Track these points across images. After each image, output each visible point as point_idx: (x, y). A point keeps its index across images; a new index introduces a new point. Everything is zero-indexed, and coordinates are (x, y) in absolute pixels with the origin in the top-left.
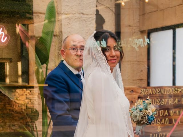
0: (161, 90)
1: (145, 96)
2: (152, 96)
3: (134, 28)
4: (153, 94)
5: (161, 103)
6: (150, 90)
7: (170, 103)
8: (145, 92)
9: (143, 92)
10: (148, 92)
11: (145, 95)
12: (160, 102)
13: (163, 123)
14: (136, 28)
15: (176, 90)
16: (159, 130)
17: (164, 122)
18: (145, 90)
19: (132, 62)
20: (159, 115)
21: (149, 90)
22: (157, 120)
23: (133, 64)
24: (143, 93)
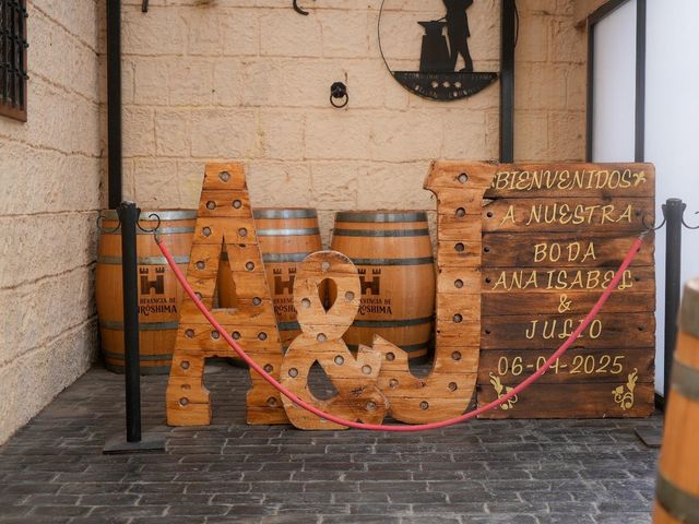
0: (572, 175)
1: (516, 194)
2: (540, 193)
3: (560, 19)
4: (544, 187)
5: (574, 218)
6: (535, 174)
7: (606, 220)
8: (517, 180)
9: (509, 180)
10: (527, 182)
11: (517, 190)
12: (569, 214)
13: (577, 286)
14: (565, 18)
15: (626, 178)
16: (563, 308)
17: (580, 282)
18: (517, 175)
19: (551, 113)
20: (564, 259)
21: (531, 176)
22: (555, 275)
23: (555, 116)
24: (509, 186)
